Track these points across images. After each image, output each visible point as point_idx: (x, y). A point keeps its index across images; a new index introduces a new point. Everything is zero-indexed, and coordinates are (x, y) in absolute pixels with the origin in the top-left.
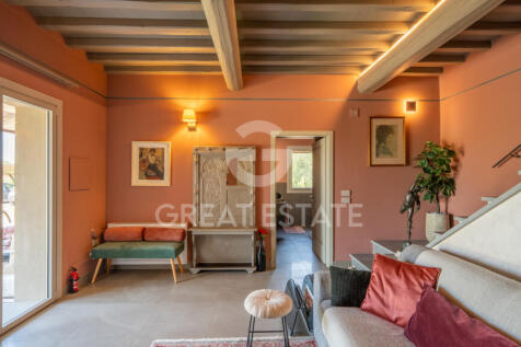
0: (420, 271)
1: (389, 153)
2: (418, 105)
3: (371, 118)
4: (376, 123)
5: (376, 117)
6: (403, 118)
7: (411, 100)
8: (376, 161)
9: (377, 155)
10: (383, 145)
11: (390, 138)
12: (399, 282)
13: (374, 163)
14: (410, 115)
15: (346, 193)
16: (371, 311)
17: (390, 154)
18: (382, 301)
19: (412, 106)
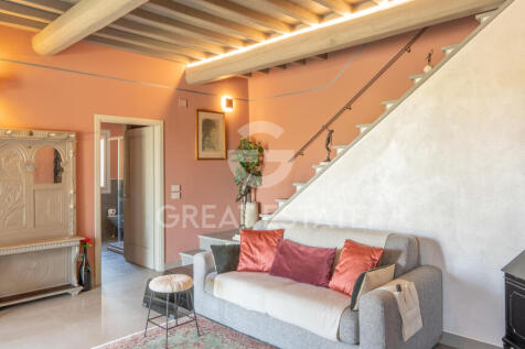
0: (272, 233)
1: (212, 147)
2: (234, 103)
3: (198, 111)
4: (203, 116)
5: (202, 111)
6: (223, 113)
7: (230, 97)
8: (203, 154)
9: (203, 148)
10: (207, 138)
11: (213, 133)
12: (263, 243)
13: (200, 156)
14: (228, 111)
15: (175, 188)
16: (246, 270)
17: (214, 148)
18: (252, 260)
19: (230, 103)
